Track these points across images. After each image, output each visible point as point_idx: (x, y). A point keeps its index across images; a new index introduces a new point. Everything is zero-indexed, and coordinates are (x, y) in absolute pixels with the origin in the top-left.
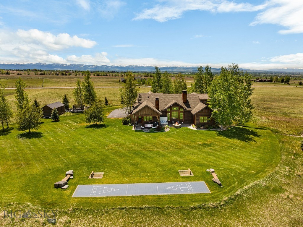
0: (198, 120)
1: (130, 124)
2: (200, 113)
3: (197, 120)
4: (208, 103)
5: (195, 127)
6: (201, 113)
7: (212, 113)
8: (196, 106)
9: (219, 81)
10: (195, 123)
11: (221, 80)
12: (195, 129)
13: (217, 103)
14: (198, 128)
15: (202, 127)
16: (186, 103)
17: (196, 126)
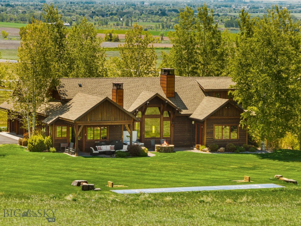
0: (212, 133)
1: (53, 149)
2: (214, 117)
3: (207, 133)
4: (231, 94)
5: (206, 149)
6: (217, 117)
7: (242, 114)
8: (198, 105)
9: (254, 44)
10: (205, 141)
11: (258, 41)
12: (208, 152)
13: (254, 91)
14: (213, 150)
15: (222, 149)
16: (174, 97)
17: (207, 146)
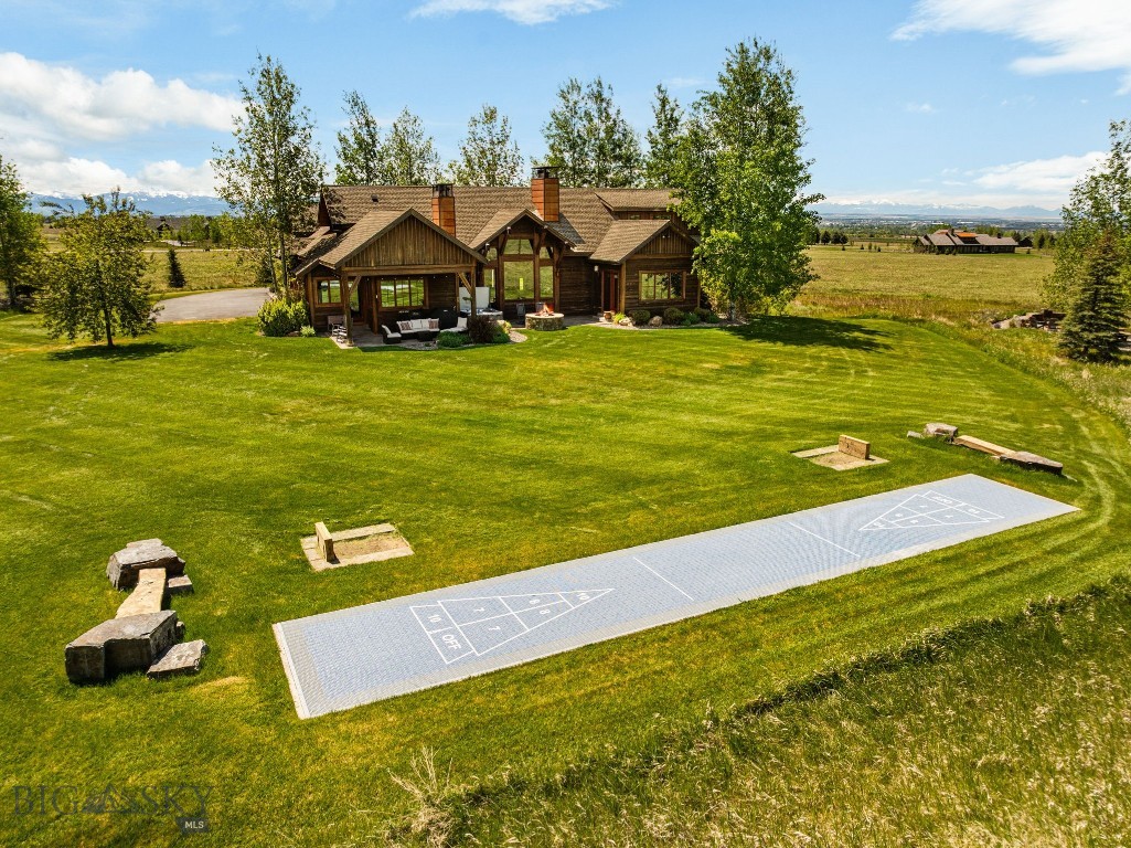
0: (635, 288)
1: (308, 329)
2: (640, 257)
3: (628, 288)
5: (627, 320)
6: (645, 257)
8: (603, 235)
10: (623, 304)
12: (631, 327)
14: (640, 323)
15: (657, 319)
16: (556, 222)
17: (627, 315)
